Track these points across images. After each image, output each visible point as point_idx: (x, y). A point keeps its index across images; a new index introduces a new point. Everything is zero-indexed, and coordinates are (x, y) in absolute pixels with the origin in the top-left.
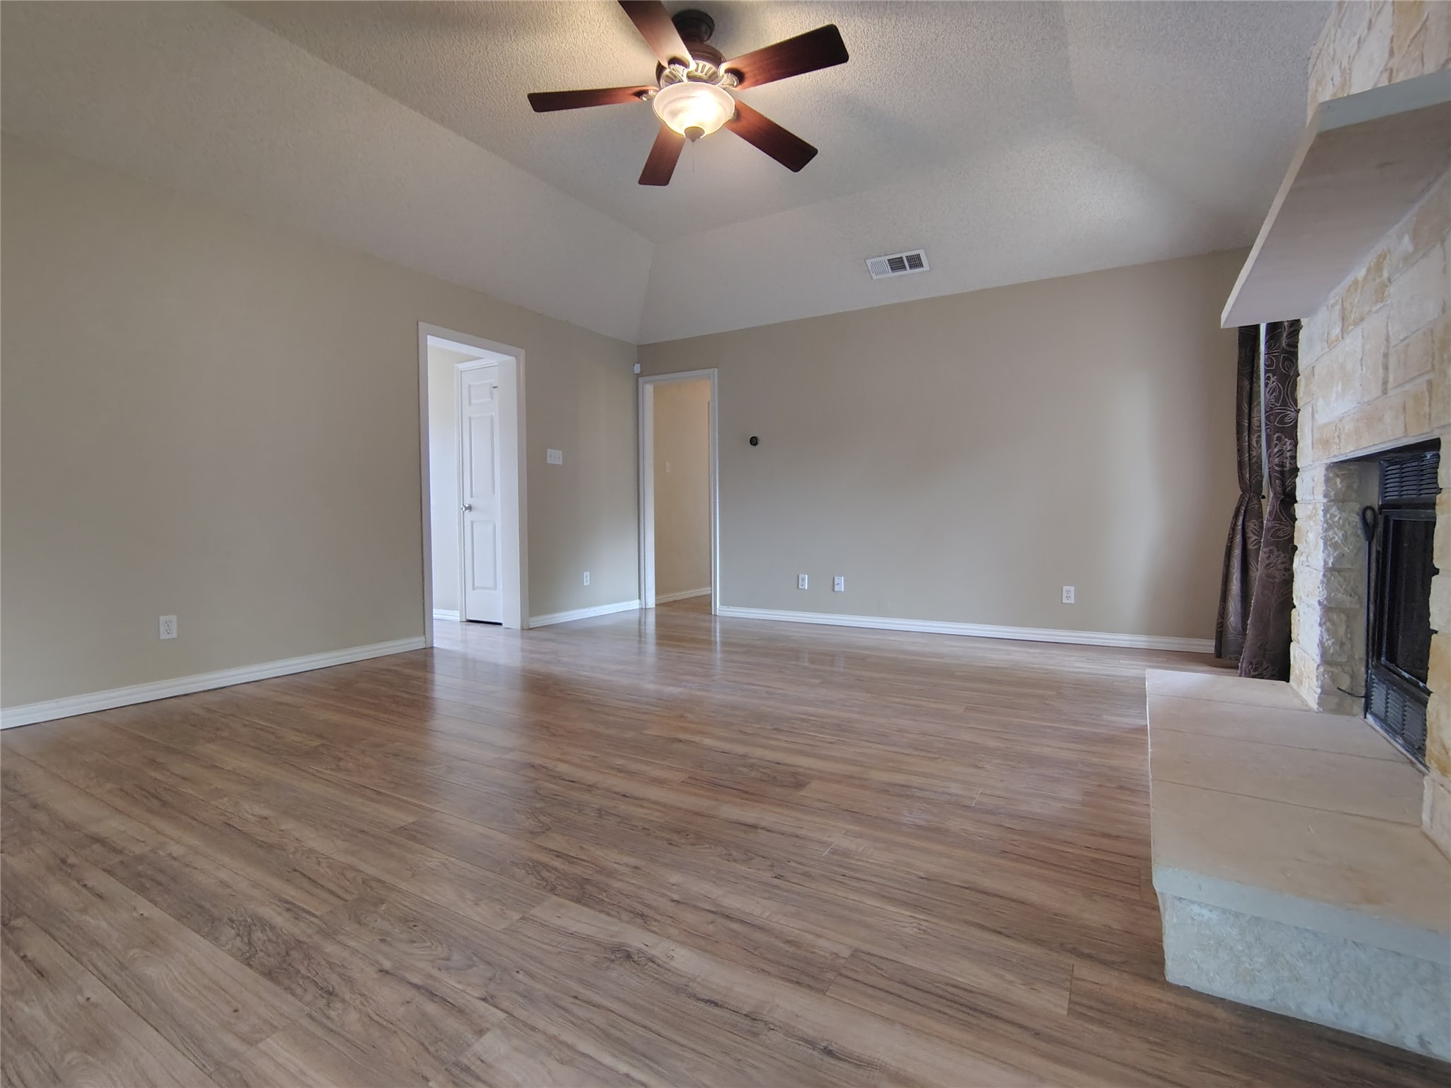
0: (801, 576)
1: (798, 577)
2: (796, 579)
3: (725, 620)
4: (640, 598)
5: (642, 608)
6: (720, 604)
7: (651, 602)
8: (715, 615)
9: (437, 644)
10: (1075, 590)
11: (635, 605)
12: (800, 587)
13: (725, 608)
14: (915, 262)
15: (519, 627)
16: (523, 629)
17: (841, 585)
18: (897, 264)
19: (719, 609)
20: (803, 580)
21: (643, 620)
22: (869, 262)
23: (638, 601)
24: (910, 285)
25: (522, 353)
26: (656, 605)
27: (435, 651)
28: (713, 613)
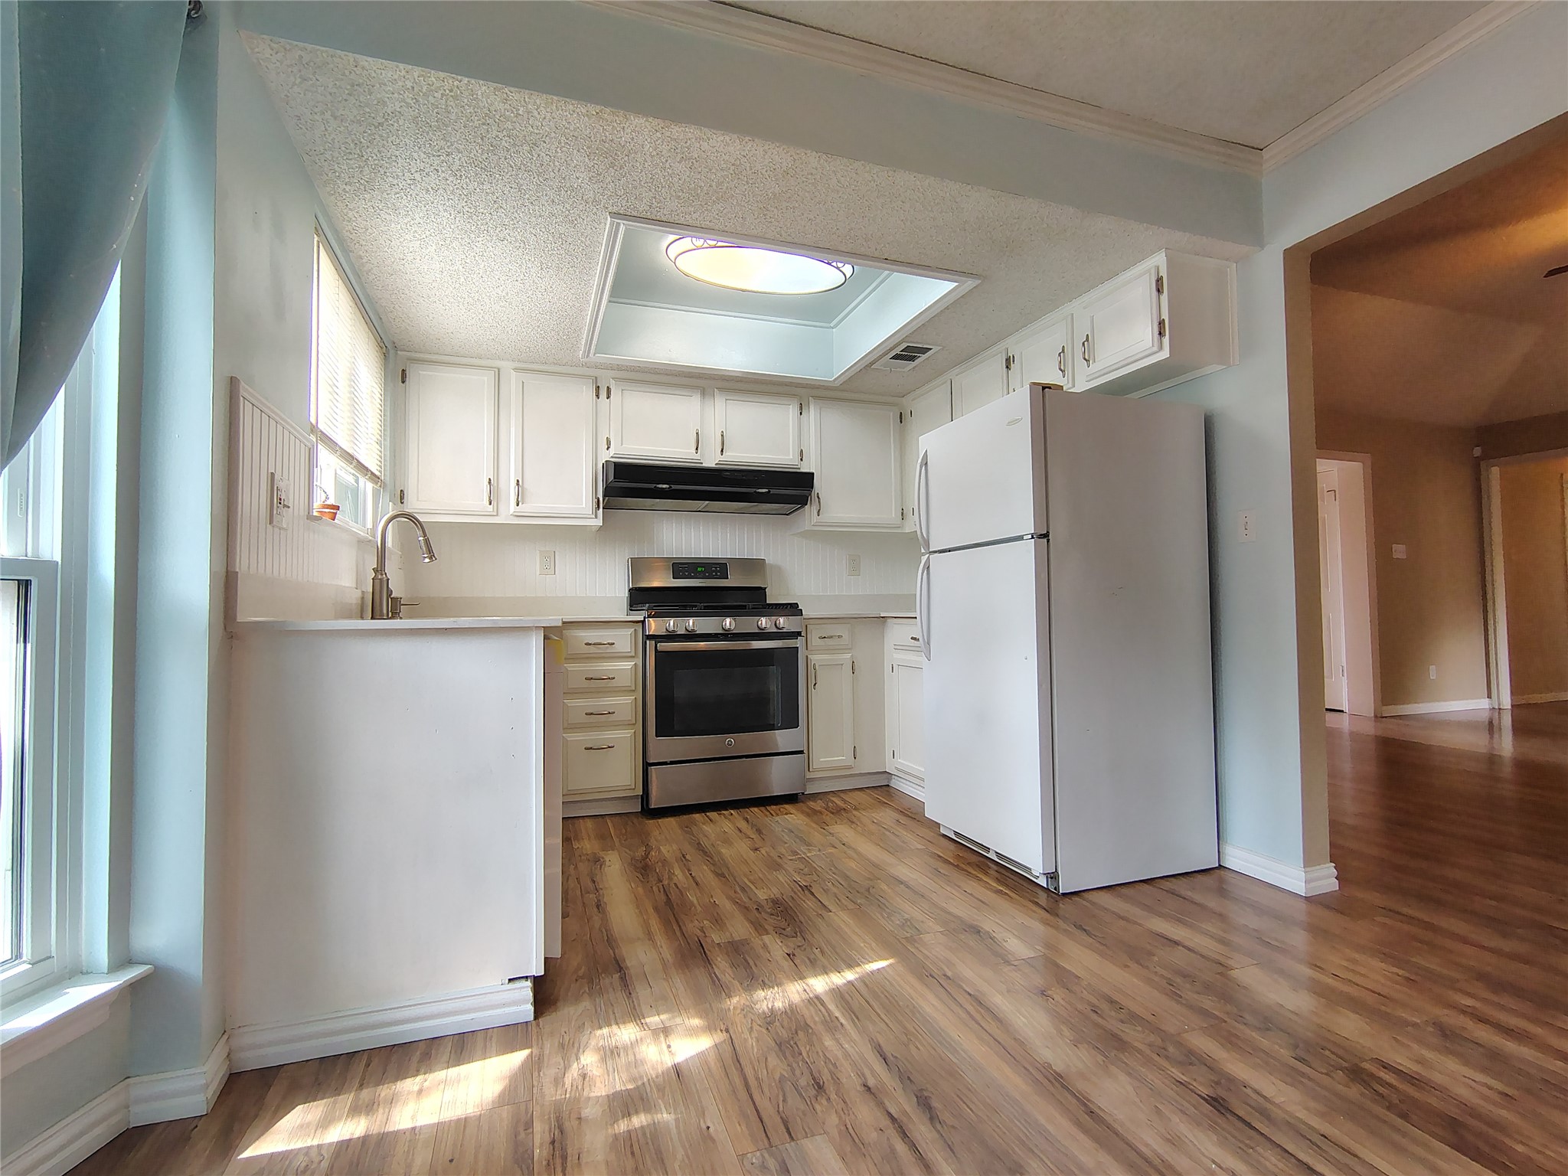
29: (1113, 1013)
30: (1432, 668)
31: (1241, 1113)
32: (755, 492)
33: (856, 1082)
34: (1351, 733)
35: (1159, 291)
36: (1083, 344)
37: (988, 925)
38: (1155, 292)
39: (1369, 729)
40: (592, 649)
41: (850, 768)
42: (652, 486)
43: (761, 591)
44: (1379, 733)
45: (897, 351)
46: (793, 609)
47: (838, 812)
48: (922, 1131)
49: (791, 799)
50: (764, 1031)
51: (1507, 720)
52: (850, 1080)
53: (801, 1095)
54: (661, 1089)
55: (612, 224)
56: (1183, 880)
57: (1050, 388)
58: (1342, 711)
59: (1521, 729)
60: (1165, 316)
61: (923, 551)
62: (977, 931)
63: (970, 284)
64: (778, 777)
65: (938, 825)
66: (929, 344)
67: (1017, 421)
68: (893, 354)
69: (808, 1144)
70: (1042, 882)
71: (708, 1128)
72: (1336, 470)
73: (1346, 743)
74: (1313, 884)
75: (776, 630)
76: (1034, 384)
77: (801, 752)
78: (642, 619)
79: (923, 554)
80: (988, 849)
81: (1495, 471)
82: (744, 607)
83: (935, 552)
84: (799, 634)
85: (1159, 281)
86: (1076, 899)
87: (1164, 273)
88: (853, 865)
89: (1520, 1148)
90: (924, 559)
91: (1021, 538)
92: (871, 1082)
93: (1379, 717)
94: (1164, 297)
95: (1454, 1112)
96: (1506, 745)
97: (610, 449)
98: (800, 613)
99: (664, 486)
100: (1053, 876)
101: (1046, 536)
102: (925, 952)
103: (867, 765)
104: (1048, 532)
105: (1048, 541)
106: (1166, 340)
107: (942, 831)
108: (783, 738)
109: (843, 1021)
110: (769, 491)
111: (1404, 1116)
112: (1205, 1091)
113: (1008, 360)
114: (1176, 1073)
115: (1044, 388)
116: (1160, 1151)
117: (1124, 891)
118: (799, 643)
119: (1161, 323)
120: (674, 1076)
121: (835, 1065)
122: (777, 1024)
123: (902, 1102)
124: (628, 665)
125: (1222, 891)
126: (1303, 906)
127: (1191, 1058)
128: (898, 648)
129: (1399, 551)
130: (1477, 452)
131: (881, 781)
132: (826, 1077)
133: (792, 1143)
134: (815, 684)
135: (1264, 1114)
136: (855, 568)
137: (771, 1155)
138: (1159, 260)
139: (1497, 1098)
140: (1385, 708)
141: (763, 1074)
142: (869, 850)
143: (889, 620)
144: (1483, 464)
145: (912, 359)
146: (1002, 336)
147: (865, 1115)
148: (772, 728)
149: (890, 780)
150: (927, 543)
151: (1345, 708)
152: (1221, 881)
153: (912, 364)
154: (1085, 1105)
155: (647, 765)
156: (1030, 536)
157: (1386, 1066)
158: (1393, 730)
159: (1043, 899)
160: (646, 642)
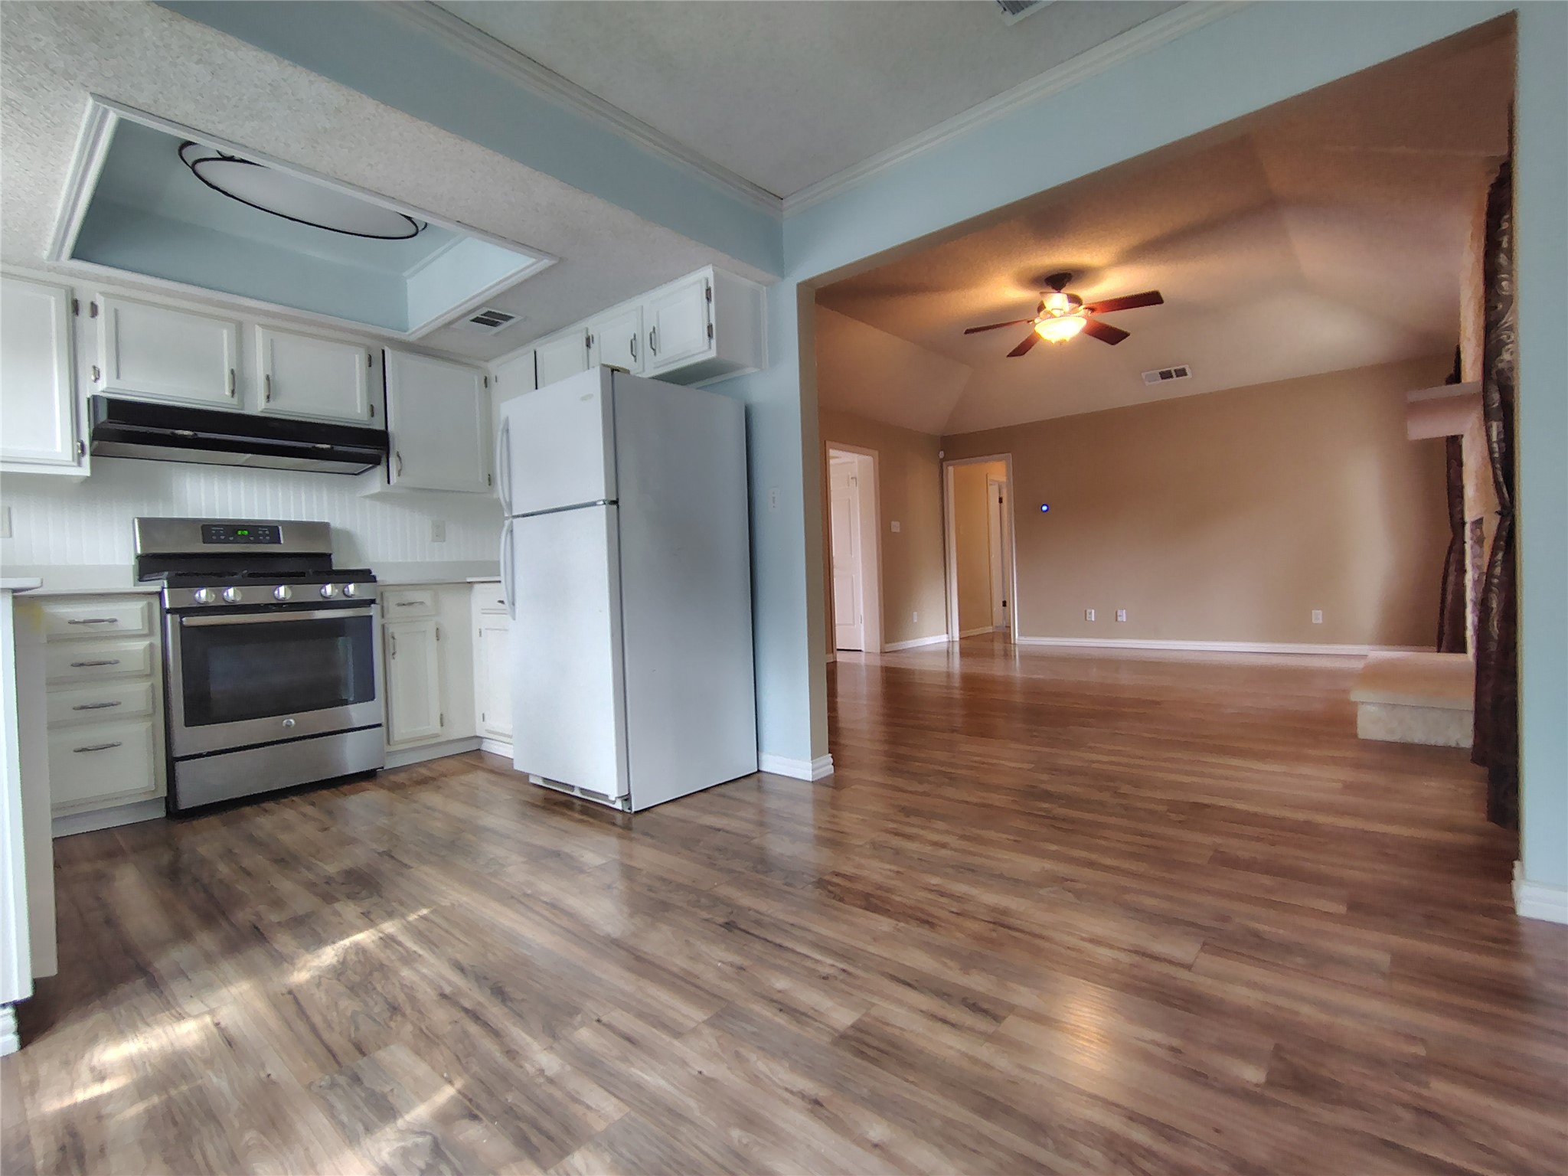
0: (1088, 611)
1: (1086, 611)
2: (1084, 614)
3: (1021, 646)
4: (947, 633)
5: (949, 641)
6: (1019, 635)
7: (957, 638)
8: (1015, 644)
9: (838, 660)
10: (1323, 615)
11: (944, 638)
12: (1088, 619)
13: (1022, 638)
14: (1181, 373)
15: (879, 651)
16: (881, 652)
17: (1123, 616)
18: (1166, 375)
19: (1017, 637)
20: (1091, 613)
21: (951, 649)
22: (1143, 375)
23: (946, 635)
24: (1175, 388)
25: (876, 453)
26: (960, 639)
27: (838, 665)
28: (1012, 642)
29: (664, 888)
30: (915, 613)
31: (742, 927)
32: (314, 447)
33: (432, 994)
34: (866, 666)
35: (709, 299)
36: (651, 335)
37: (568, 848)
38: (705, 300)
39: (877, 662)
40: (82, 628)
41: (437, 736)
42: (168, 431)
43: (326, 557)
44: (885, 664)
45: (478, 314)
46: (364, 576)
47: (423, 782)
48: (495, 1012)
49: (369, 776)
50: (335, 981)
51: (957, 649)
52: (426, 994)
53: (375, 1020)
54: (209, 1062)
55: (95, 109)
56: (731, 785)
57: (618, 371)
58: (860, 651)
59: (964, 653)
60: (713, 322)
61: (506, 515)
62: (557, 854)
63: (546, 263)
64: (353, 755)
65: (527, 776)
66: (511, 313)
67: (590, 396)
68: (473, 316)
69: (382, 1054)
70: (619, 805)
71: (269, 1075)
72: (856, 460)
73: (864, 673)
74: (816, 772)
75: (345, 598)
76: (604, 365)
77: (379, 725)
78: (159, 590)
79: (507, 518)
80: (572, 787)
81: (951, 469)
82: (303, 574)
83: (518, 516)
84: (373, 601)
85: (708, 290)
86: (646, 814)
87: (711, 285)
88: (439, 824)
89: (898, 899)
90: (507, 523)
91: (594, 504)
92: (448, 990)
93: (883, 653)
94: (712, 305)
95: (869, 889)
96: (956, 663)
97: (99, 381)
98: (373, 579)
99: (186, 433)
100: (627, 799)
101: (615, 502)
102: (508, 880)
103: (458, 731)
104: (618, 499)
105: (618, 507)
106: (714, 342)
107: (532, 780)
108: (357, 713)
109: (421, 952)
110: (332, 448)
111: (841, 900)
112: (722, 920)
113: (588, 339)
114: (705, 915)
115: (613, 370)
116: (685, 966)
117: (683, 801)
118: (374, 611)
119: (710, 327)
120: (223, 1046)
121: (412, 988)
122: (349, 972)
123: (475, 996)
124: (141, 645)
125: (760, 789)
126: (810, 787)
127: (717, 901)
128: (486, 612)
129: (896, 526)
130: (941, 455)
131: (472, 746)
132: (401, 998)
133: (365, 1058)
134: (394, 654)
135: (759, 923)
136: (439, 535)
137: (341, 1073)
138: (707, 273)
139: (892, 874)
140: (887, 645)
141: (333, 1016)
142: (457, 809)
143: (477, 586)
144: (944, 464)
145: (494, 324)
146: (583, 315)
147: (441, 1017)
148: (345, 703)
149: (481, 743)
150: (510, 505)
151: (863, 649)
152: (759, 781)
153: (495, 330)
154: (633, 954)
155: (171, 762)
156: (602, 503)
157: (837, 875)
158: (893, 662)
159: (619, 817)
160: (165, 618)
